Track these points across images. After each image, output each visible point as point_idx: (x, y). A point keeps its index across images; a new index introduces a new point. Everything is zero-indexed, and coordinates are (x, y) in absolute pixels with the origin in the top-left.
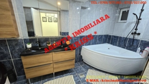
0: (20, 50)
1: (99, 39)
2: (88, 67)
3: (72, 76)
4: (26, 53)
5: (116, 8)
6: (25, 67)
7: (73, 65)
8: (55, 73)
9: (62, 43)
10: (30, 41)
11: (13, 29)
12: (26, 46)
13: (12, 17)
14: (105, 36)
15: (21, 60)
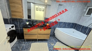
0: (23, 24)
1: (68, 25)
2: (57, 40)
3: (47, 43)
4: (25, 27)
5: (85, 6)
6: (24, 33)
7: (48, 37)
8: (38, 39)
9: (44, 24)
10: (28, 21)
11: (21, 14)
12: (26, 23)
13: (21, 8)
14: (72, 23)
15: (23, 29)
